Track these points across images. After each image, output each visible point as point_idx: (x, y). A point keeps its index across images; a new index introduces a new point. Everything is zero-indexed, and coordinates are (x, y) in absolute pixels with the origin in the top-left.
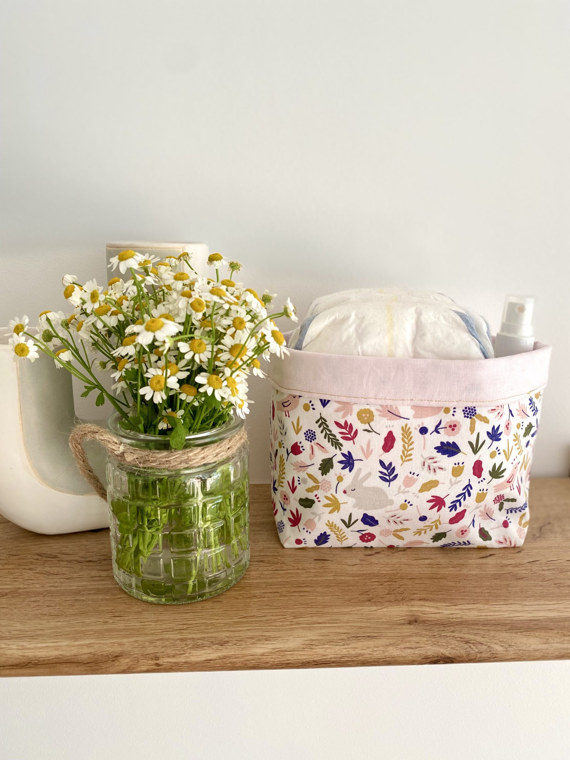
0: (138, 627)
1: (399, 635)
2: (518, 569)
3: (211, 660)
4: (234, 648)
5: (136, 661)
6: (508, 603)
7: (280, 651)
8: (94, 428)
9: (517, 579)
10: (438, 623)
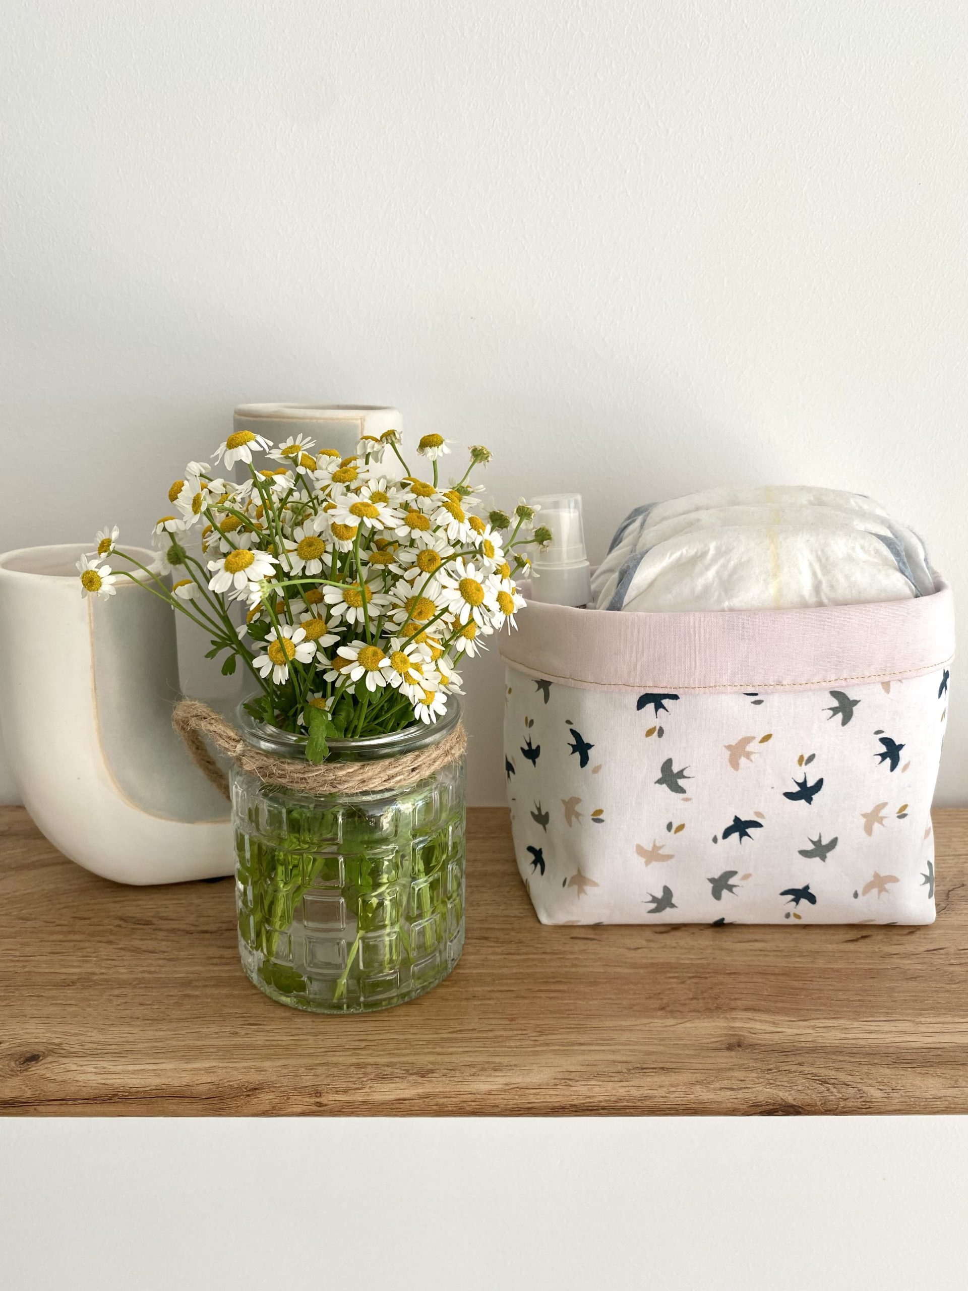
0: (288, 1042)
1: (710, 1067)
2: (909, 962)
3: (405, 1100)
4: (442, 1081)
5: (285, 1098)
6: (891, 1019)
7: (517, 1088)
9: (907, 979)
10: (776, 1049)
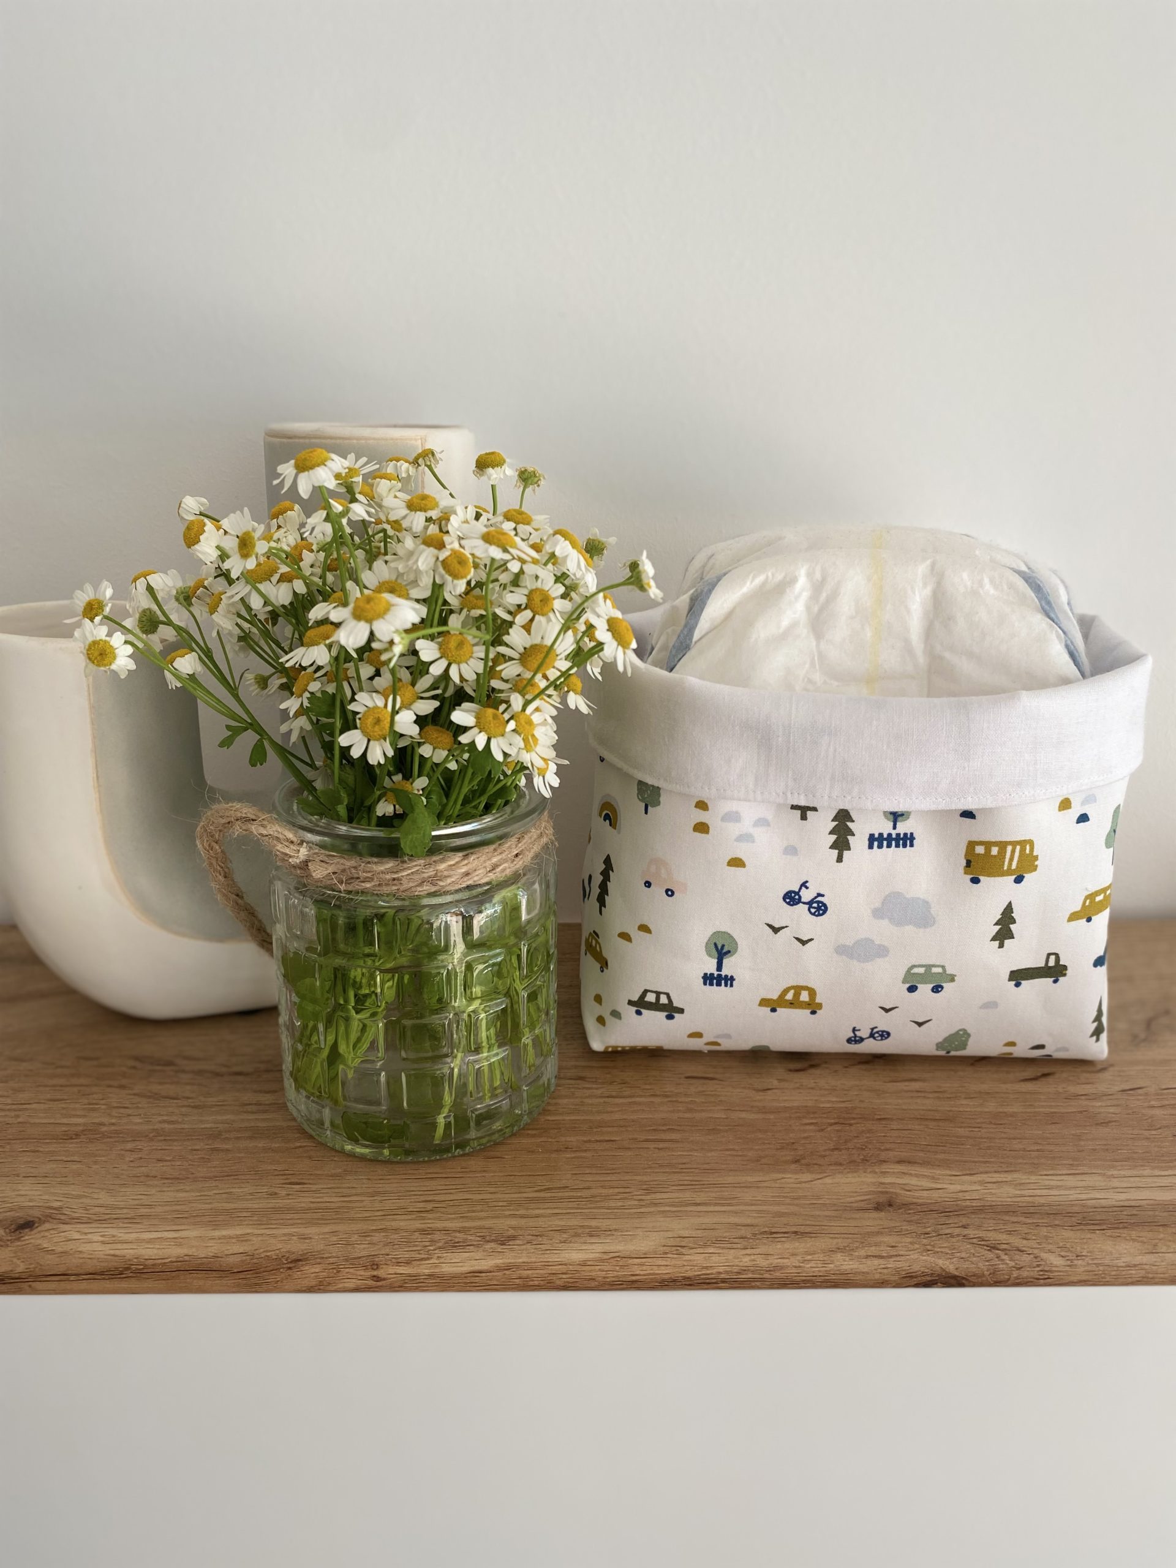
0: (339, 1205)
1: (856, 1230)
2: (1100, 1104)
3: (481, 1272)
4: (526, 1249)
5: (335, 1271)
6: (1077, 1172)
7: (618, 1257)
8: (247, 811)
9: (1097, 1124)
10: (936, 1208)
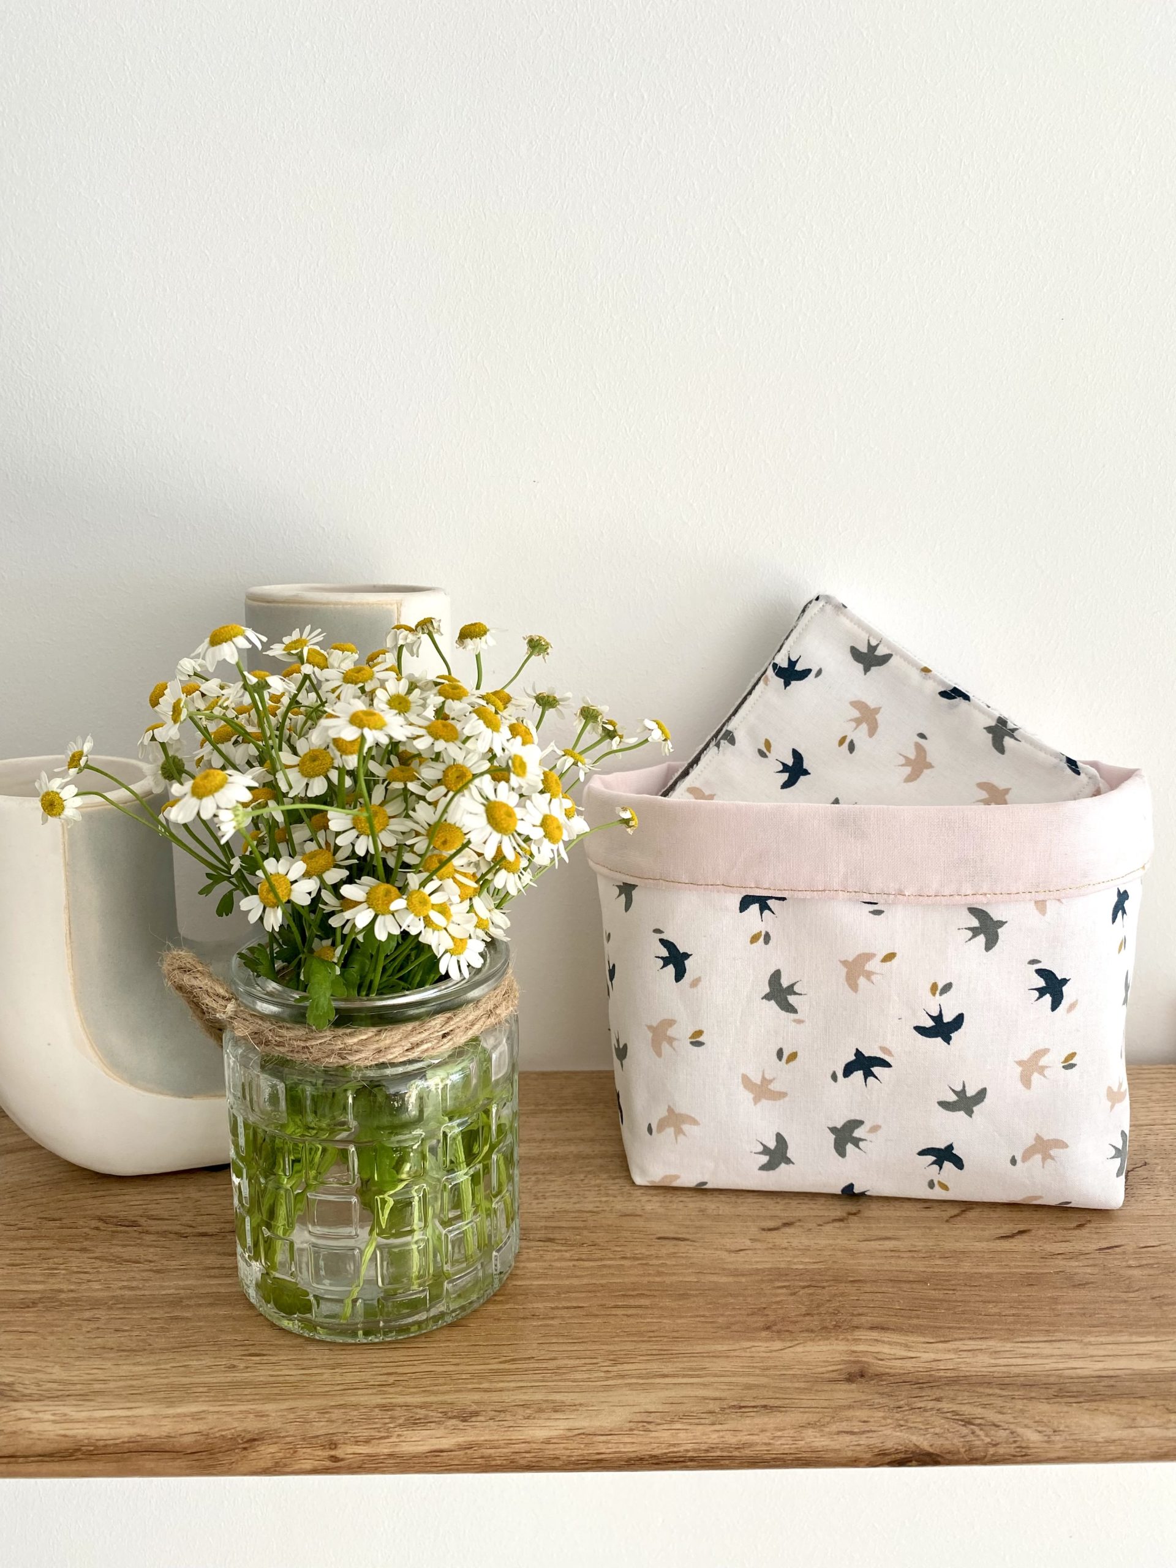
0: (298, 1378)
1: (826, 1404)
2: (1076, 1264)
3: (442, 1451)
4: (489, 1426)
5: (291, 1451)
6: (1054, 1339)
7: (583, 1434)
9: (1074, 1286)
10: (908, 1379)
